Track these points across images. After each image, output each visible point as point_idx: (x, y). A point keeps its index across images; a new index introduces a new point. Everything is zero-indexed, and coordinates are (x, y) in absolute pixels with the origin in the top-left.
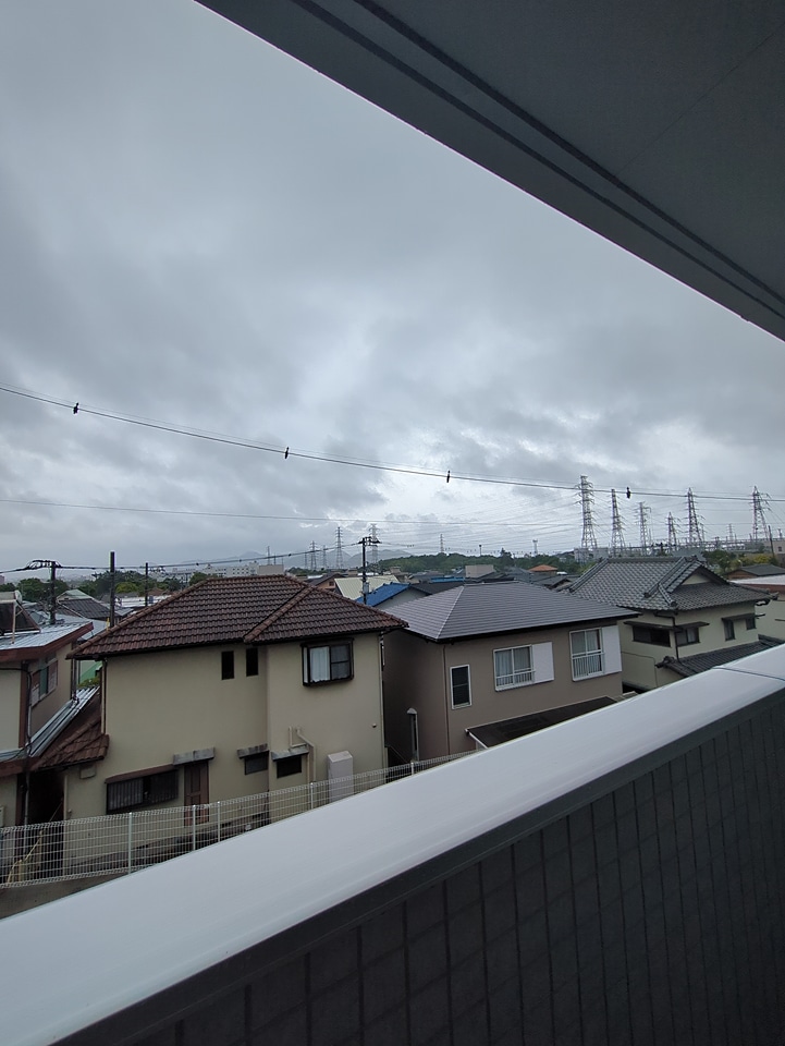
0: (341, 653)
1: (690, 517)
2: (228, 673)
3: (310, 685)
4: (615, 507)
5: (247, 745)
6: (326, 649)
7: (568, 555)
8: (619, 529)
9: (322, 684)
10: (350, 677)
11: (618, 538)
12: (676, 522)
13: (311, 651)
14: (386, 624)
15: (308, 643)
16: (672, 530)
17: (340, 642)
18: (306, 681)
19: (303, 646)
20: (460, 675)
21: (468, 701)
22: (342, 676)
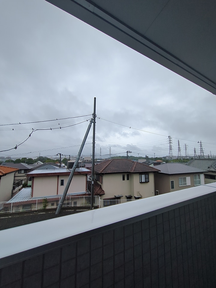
0: (147, 175)
1: (201, 149)
2: (124, 179)
3: (141, 183)
4: (179, 145)
5: (128, 195)
6: (144, 175)
7: (165, 158)
8: (180, 151)
9: (144, 182)
10: (149, 182)
11: (179, 154)
12: (196, 150)
13: (142, 175)
14: (155, 170)
15: (141, 173)
16: (195, 152)
17: (146, 173)
18: (140, 182)
19: (139, 174)
20: (172, 182)
21: (174, 188)
22: (147, 182)
